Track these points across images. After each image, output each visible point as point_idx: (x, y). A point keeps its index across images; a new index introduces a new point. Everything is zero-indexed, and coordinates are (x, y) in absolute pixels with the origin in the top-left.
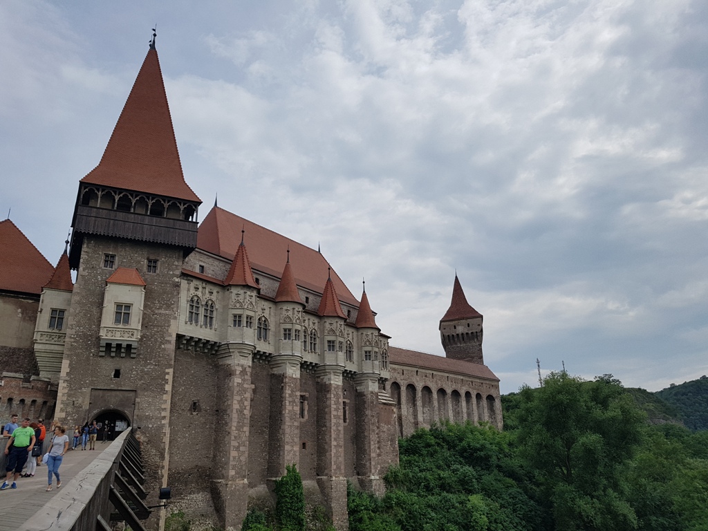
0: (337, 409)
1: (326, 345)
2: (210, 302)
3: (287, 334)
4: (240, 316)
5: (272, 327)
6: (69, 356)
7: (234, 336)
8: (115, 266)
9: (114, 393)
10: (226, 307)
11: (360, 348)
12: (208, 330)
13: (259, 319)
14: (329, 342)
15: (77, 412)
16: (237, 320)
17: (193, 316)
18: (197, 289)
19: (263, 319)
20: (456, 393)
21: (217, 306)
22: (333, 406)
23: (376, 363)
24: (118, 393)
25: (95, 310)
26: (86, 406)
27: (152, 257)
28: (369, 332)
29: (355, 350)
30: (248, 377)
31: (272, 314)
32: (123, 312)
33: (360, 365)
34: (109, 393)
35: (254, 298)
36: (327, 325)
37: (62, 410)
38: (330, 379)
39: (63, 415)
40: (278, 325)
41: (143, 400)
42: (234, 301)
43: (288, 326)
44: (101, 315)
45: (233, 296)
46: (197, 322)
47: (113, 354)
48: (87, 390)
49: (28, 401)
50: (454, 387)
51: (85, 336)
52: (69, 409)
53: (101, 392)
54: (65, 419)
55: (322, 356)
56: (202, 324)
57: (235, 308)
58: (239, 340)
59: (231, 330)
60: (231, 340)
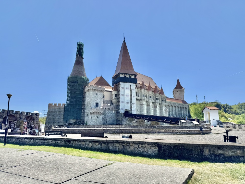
0: (158, 111)
1: (156, 99)
3: (150, 97)
7: (143, 98)
10: (141, 93)
11: (161, 99)
12: (139, 97)
14: (157, 98)
16: (143, 96)
17: (137, 95)
18: (137, 90)
20: (178, 107)
21: (140, 93)
22: (158, 110)
23: (165, 102)
28: (163, 95)
29: (160, 99)
30: (145, 105)
31: (147, 93)
33: (161, 102)
36: (156, 95)
38: (157, 105)
40: (148, 95)
43: (150, 96)
45: (142, 91)
49: (114, 109)
50: (178, 105)
55: (155, 101)
57: (143, 93)
58: (144, 99)
59: (142, 97)
60: (143, 99)
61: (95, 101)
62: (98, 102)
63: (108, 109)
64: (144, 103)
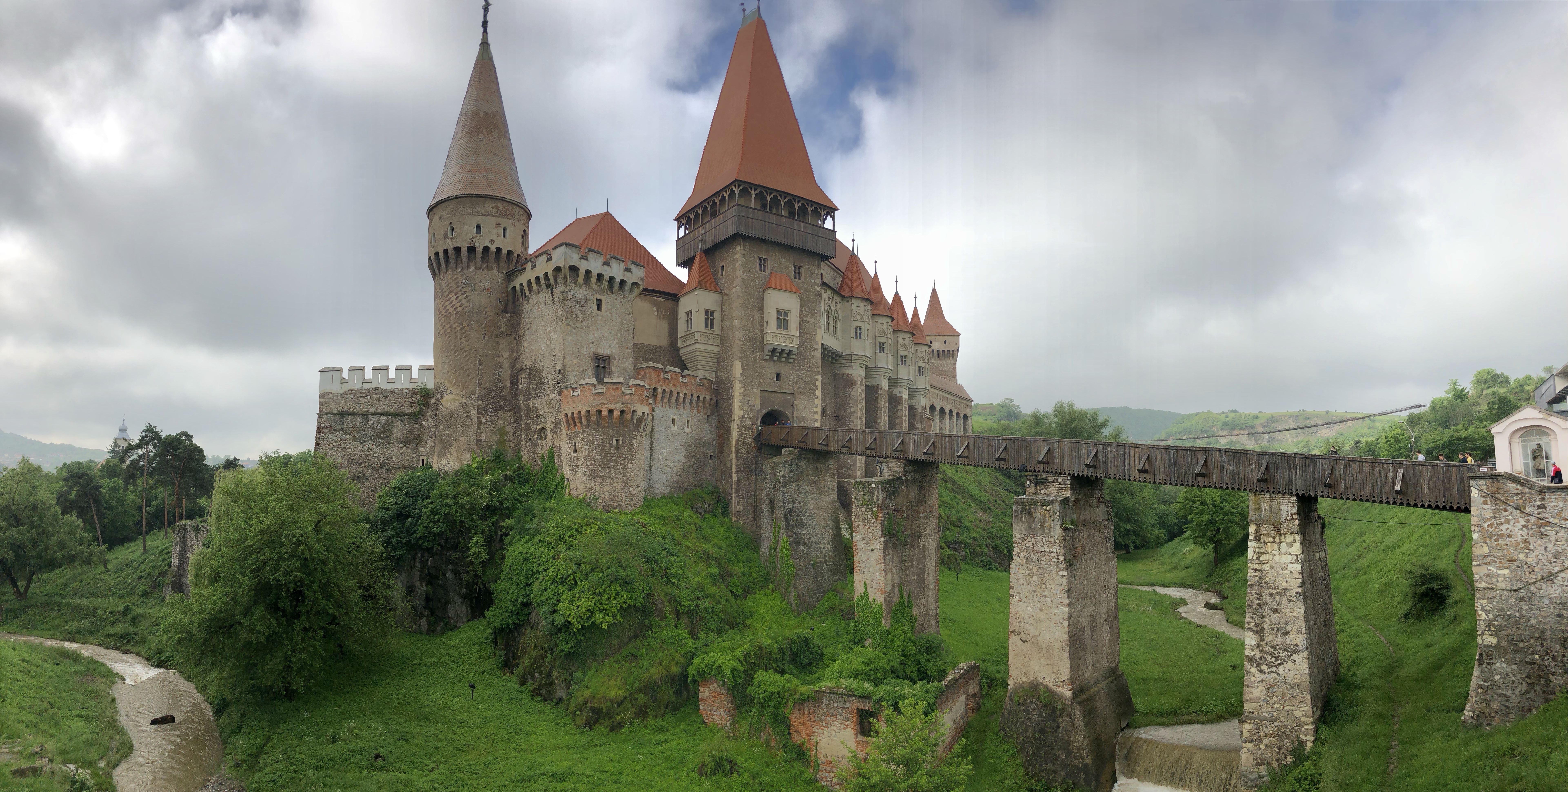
1: (900, 359)
2: (837, 313)
3: (882, 348)
4: (860, 329)
6: (741, 358)
7: (857, 347)
8: (768, 271)
9: (776, 395)
12: (835, 340)
14: (902, 356)
15: (752, 411)
16: (858, 332)
17: (828, 326)
21: (840, 316)
24: (779, 395)
25: (757, 315)
26: (758, 406)
27: (797, 264)
32: (783, 317)
33: (915, 380)
34: (772, 395)
36: (900, 340)
37: (740, 408)
39: (741, 413)
41: (800, 403)
42: (856, 313)
44: (762, 318)
46: (830, 333)
47: (776, 358)
48: (757, 391)
49: (702, 398)
51: (751, 340)
52: (746, 408)
53: (766, 394)
54: (743, 416)
55: (896, 370)
56: (833, 335)
61: (592, 346)
62: (603, 351)
63: (667, 394)
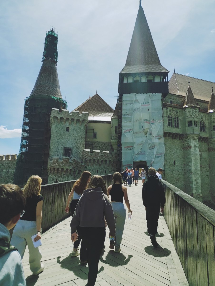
2: (177, 117)
4: (191, 122)
5: (207, 125)
10: (184, 118)
12: (177, 129)
13: (200, 122)
18: (170, 111)
19: (202, 122)
31: (206, 119)
35: (197, 112)
40: (210, 124)
42: (188, 115)
45: (187, 112)
46: (172, 126)
49: (112, 161)
56: (174, 126)
57: (189, 118)
58: (192, 132)
59: (187, 128)
60: (188, 133)
61: (63, 145)
64: (194, 143)
